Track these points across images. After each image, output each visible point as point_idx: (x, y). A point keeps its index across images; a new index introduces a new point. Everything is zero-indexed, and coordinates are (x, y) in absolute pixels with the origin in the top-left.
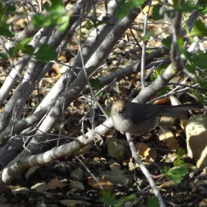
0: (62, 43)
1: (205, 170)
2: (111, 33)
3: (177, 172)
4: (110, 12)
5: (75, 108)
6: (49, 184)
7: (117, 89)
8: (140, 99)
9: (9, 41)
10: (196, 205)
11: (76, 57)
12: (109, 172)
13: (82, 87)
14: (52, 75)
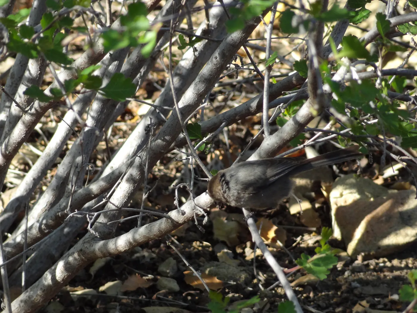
0: (142, 70)
1: (360, 258)
2: (217, 54)
3: (320, 263)
4: (213, 22)
5: (162, 168)
6: (127, 283)
7: (225, 138)
8: (262, 153)
9: (62, 69)
10: (348, 311)
11: (163, 90)
12: (216, 263)
13: (174, 137)
14: (126, 118)
